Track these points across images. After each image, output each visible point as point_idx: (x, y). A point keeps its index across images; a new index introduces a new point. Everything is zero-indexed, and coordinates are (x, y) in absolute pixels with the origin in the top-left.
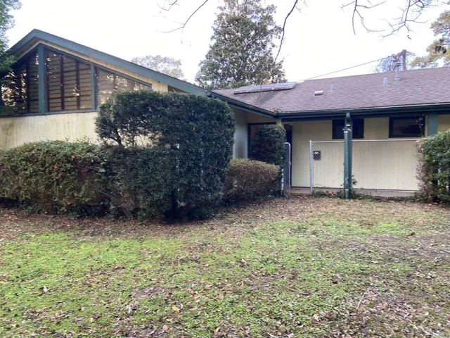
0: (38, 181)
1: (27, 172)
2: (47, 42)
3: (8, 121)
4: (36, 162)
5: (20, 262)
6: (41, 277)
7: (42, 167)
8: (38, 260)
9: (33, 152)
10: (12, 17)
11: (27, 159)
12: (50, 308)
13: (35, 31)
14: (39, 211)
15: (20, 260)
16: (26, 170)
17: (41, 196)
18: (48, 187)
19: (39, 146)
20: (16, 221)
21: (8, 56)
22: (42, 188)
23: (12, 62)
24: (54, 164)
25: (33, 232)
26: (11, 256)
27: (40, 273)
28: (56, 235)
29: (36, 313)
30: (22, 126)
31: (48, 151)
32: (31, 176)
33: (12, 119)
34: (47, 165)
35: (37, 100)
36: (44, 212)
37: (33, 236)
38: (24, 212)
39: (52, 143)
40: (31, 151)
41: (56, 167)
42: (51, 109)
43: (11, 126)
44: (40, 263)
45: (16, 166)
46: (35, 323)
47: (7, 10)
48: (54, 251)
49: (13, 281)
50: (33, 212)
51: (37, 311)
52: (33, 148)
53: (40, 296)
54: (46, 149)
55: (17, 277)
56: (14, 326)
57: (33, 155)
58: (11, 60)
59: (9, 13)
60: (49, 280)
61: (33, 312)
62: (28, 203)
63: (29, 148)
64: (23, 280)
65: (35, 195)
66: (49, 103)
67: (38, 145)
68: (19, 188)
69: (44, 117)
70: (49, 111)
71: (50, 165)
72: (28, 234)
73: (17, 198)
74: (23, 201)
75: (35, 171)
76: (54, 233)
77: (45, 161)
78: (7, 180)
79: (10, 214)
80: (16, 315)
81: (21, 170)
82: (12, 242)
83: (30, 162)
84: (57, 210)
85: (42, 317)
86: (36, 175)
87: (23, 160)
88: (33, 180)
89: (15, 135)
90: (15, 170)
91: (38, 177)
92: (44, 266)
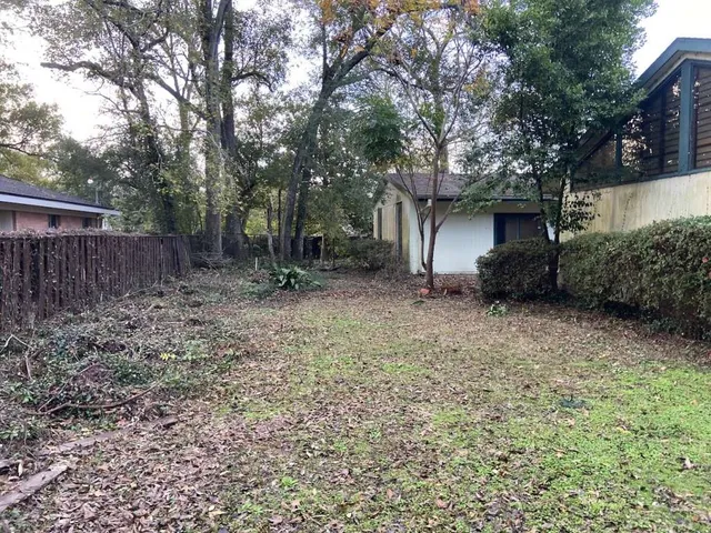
0: (672, 282)
1: (656, 267)
2: (697, 53)
3: (628, 189)
4: (671, 251)
5: (645, 405)
6: (680, 440)
7: (681, 259)
8: (674, 409)
9: (668, 235)
10: (643, 30)
11: (657, 247)
12: (699, 498)
13: (678, 41)
14: (671, 330)
15: (645, 402)
16: (655, 263)
17: (676, 305)
18: (690, 292)
19: (677, 227)
20: (636, 340)
21: (636, 91)
22: (679, 294)
23: (641, 99)
24: (702, 255)
25: (663, 362)
26: (630, 392)
27: (677, 431)
28: (701, 374)
29: (674, 497)
30: (650, 195)
31: (692, 234)
32: (662, 273)
33: (634, 185)
34: (690, 256)
35: (677, 152)
36: (679, 333)
37: (663, 368)
38: (648, 328)
39: (699, 221)
40: (663, 233)
41: (704, 261)
42: (698, 164)
43: (634, 195)
44: (676, 414)
45: (639, 257)
46: (674, 513)
47: (636, 22)
48: (699, 401)
49: (636, 432)
50: (661, 330)
51: (676, 495)
52: (668, 229)
53: (681, 471)
54: (690, 231)
55: (642, 429)
56: (641, 504)
57: (667, 240)
58: (641, 96)
59: (638, 26)
60: (694, 449)
61: (669, 494)
62: (654, 315)
63: (661, 229)
64: (650, 436)
65: (667, 305)
66: (695, 155)
67: (676, 223)
68: (642, 290)
69: (687, 178)
70: (695, 167)
71: (695, 256)
72: (655, 364)
73: (637, 305)
74: (647, 311)
75: (668, 265)
76: (697, 371)
77: (687, 251)
78: (625, 277)
79: (626, 327)
80: (643, 489)
81: (647, 263)
82: (631, 370)
83: (662, 251)
84: (702, 333)
85: (686, 509)
86: (671, 272)
87: (652, 248)
88: (666, 279)
89: (638, 211)
90: (637, 263)
91: (674, 276)
92: (684, 424)
